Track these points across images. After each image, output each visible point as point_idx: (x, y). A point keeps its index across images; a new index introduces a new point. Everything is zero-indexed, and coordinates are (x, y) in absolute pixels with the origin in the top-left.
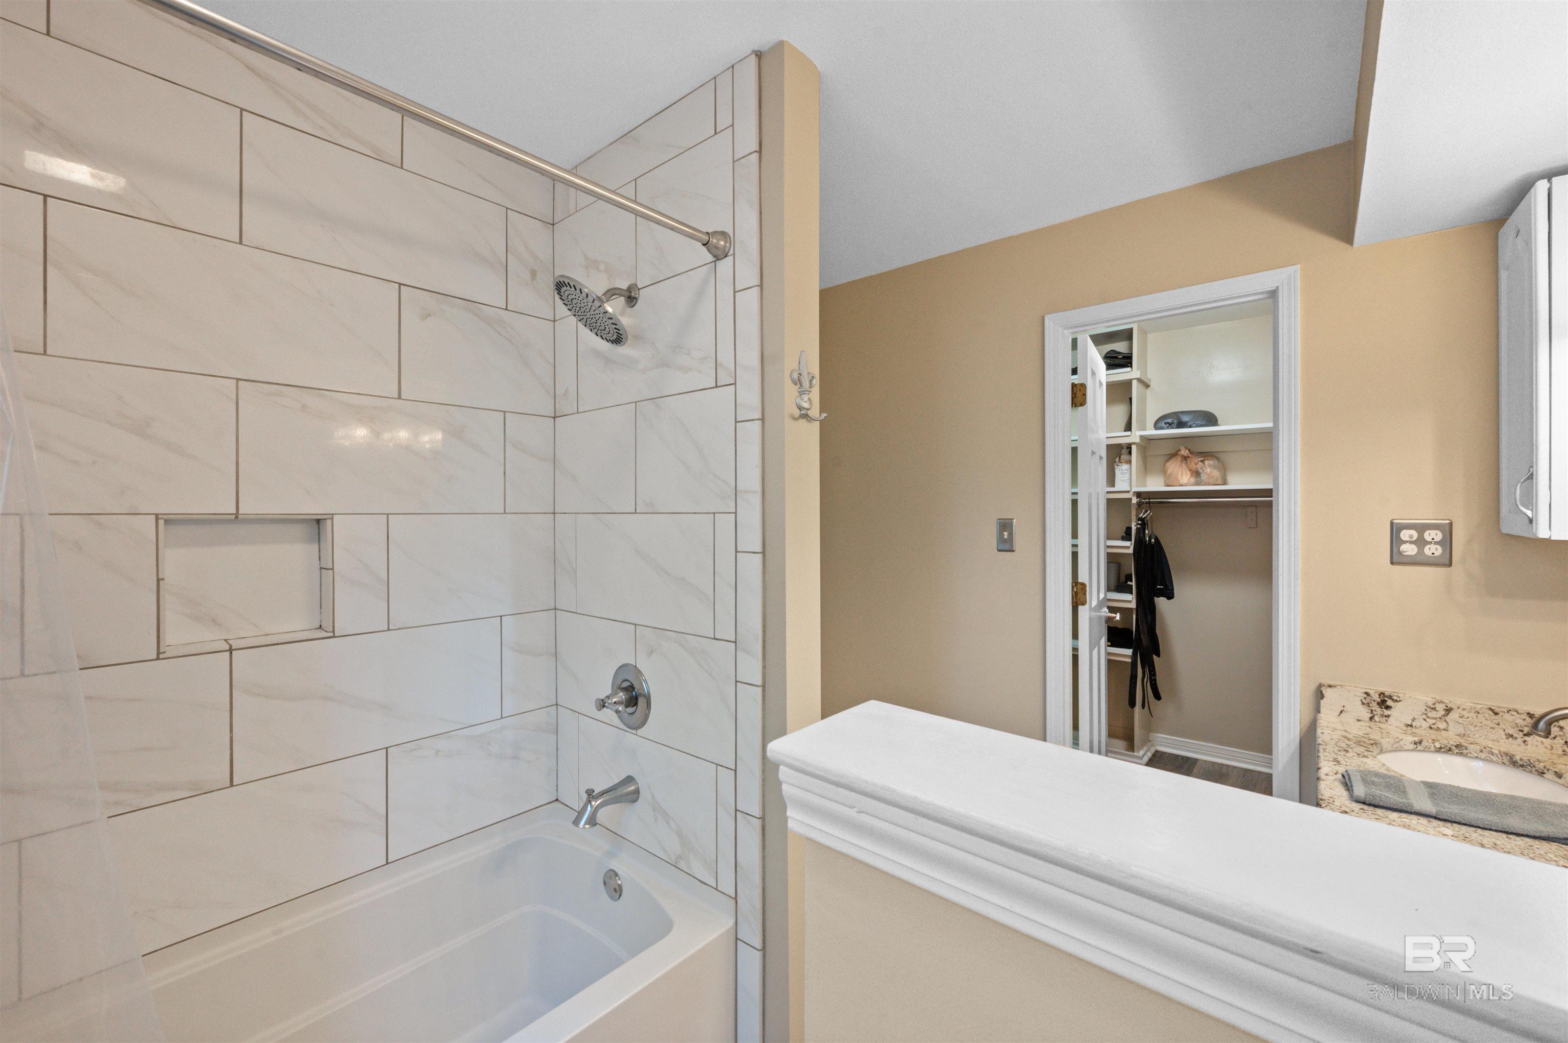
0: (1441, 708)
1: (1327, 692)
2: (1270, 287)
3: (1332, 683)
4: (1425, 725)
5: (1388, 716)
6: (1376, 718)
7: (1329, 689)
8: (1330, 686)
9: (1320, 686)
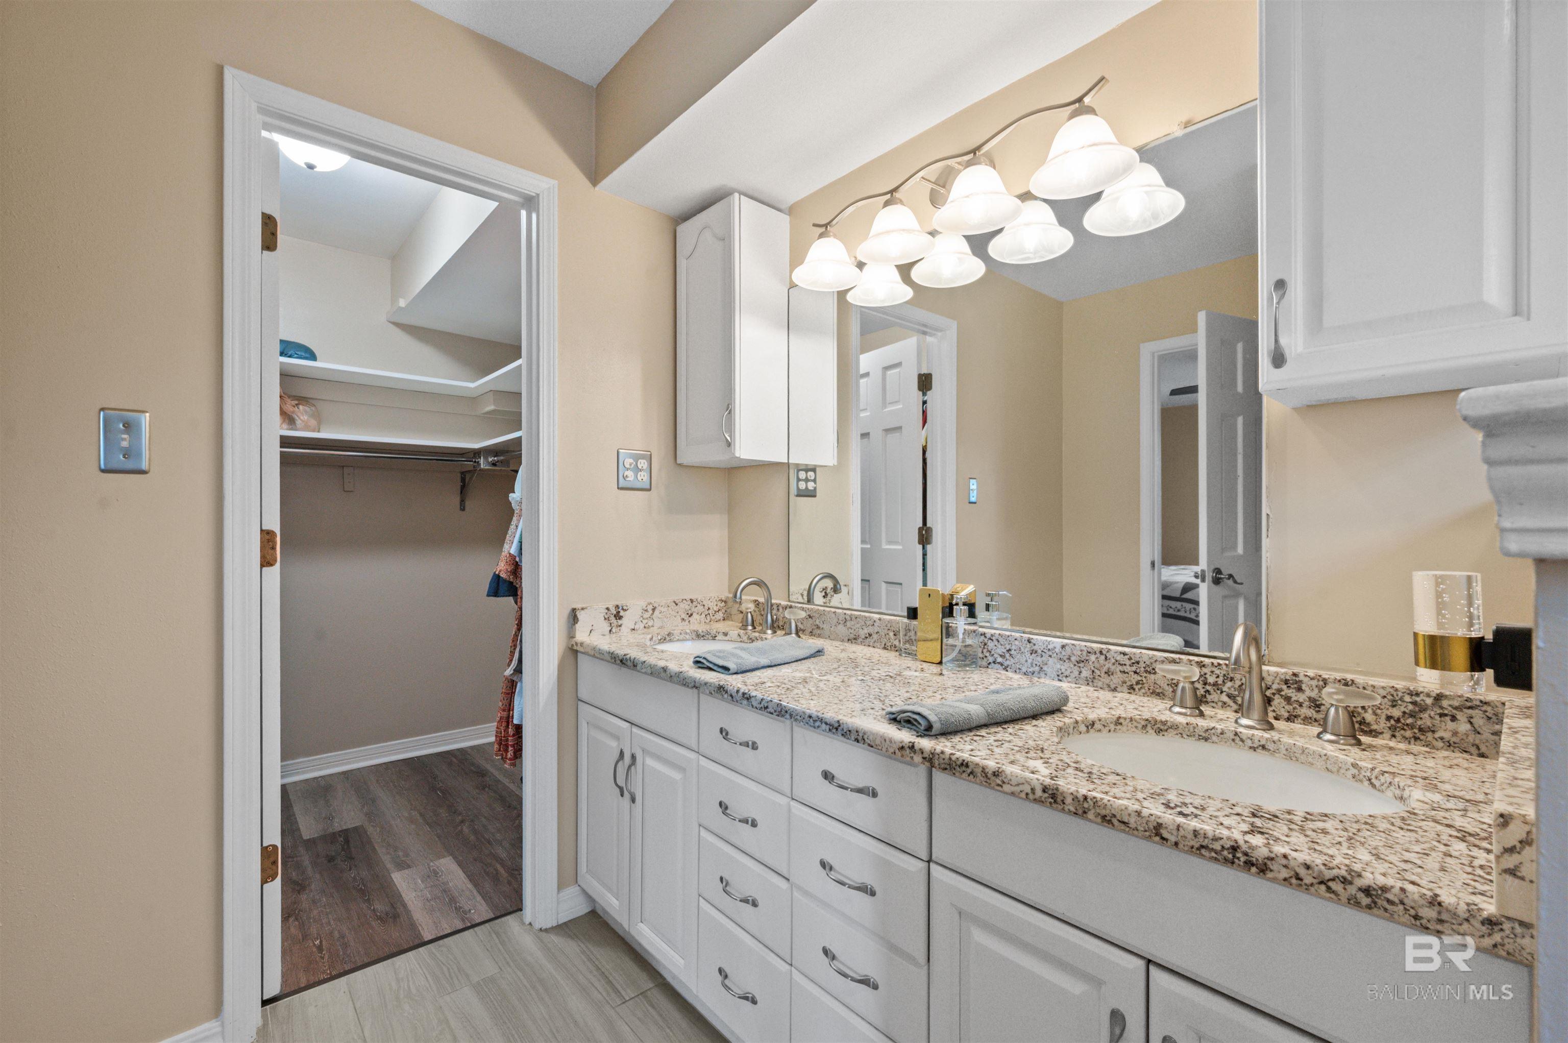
0: (650, 608)
1: (581, 615)
2: (531, 191)
3: (584, 606)
4: (642, 626)
5: (620, 626)
6: (614, 630)
7: (582, 612)
8: (583, 609)
9: (574, 610)
